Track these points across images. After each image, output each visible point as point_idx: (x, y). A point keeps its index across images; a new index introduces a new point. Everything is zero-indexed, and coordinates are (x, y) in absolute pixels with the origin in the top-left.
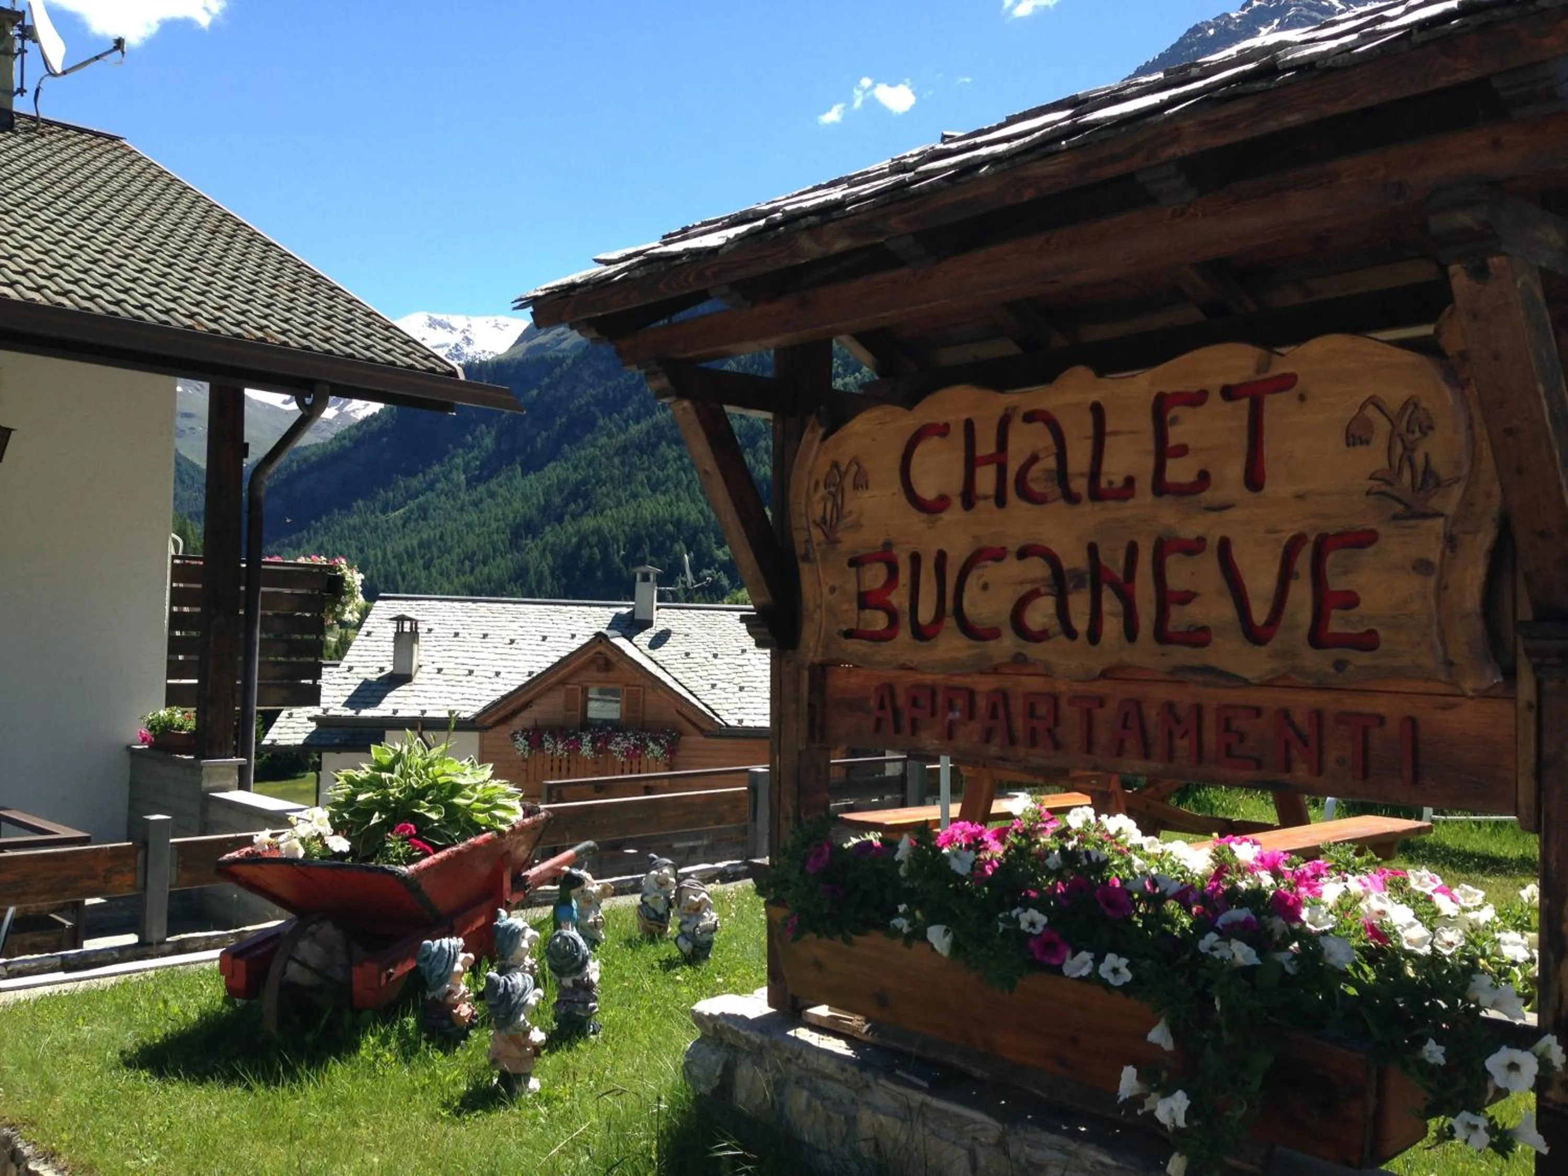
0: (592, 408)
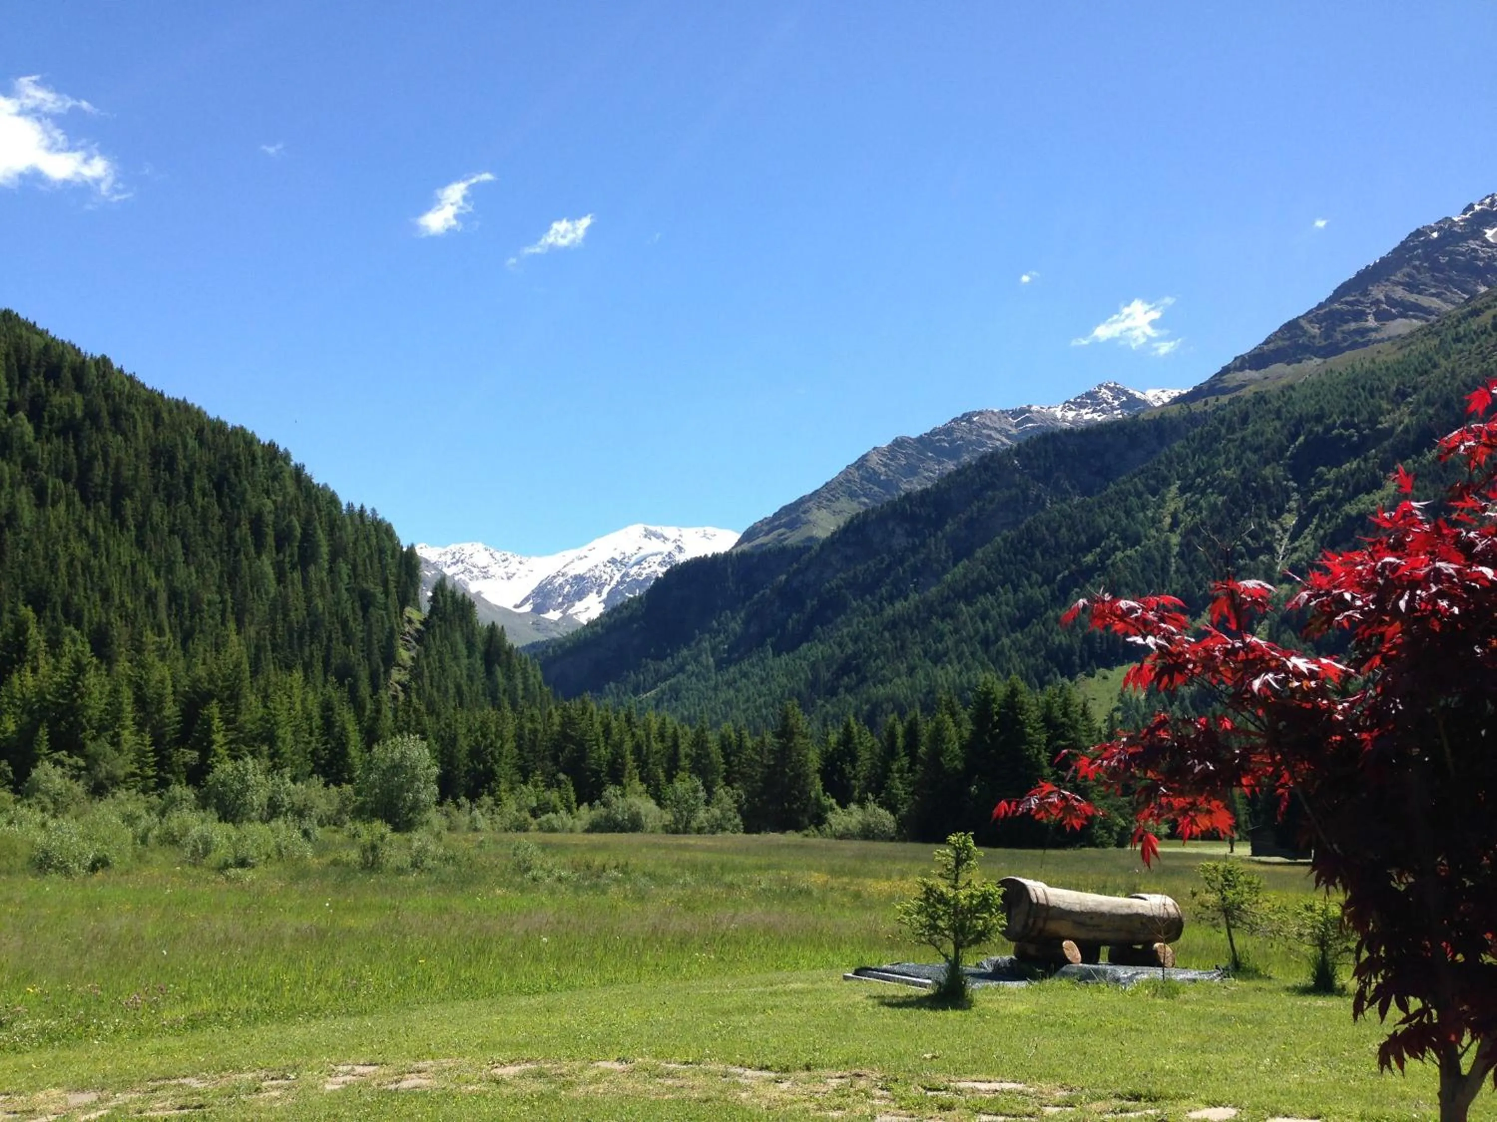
0: (843, 591)
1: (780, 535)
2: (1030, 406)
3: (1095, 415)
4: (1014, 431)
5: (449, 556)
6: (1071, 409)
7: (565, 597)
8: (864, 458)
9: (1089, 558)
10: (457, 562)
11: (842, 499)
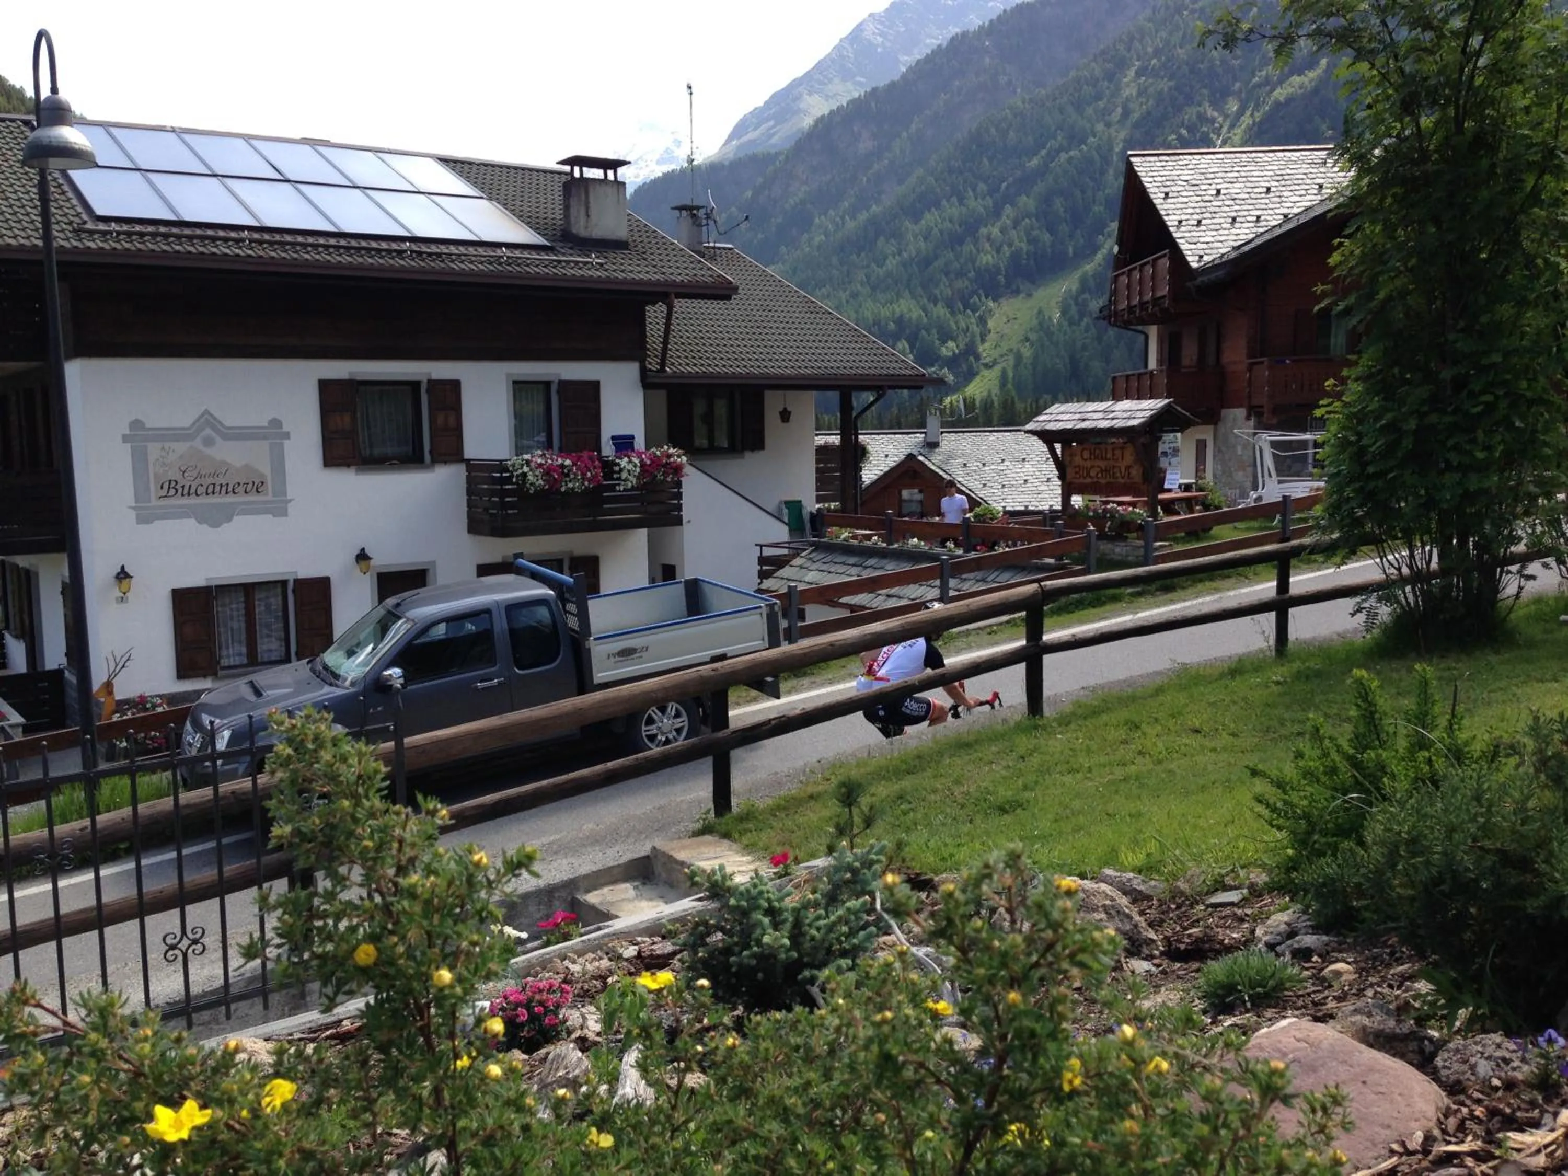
0: (808, 206)
1: (770, 129)
9: (1035, 162)
11: (836, 80)
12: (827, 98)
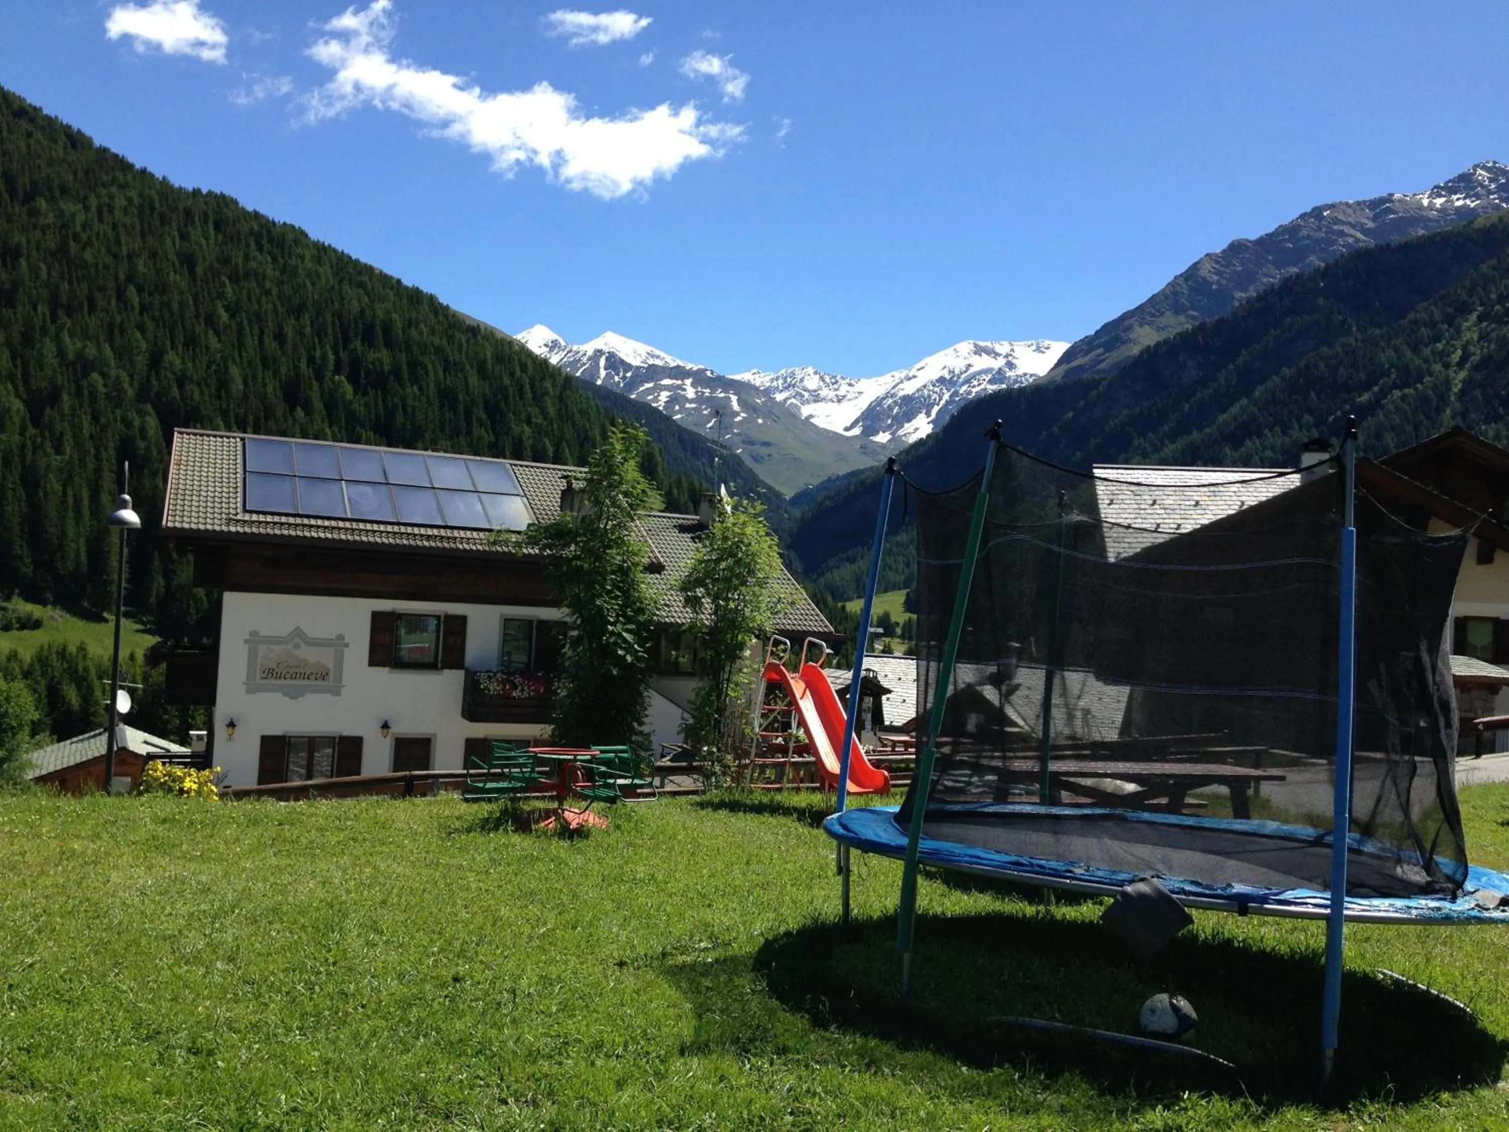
1: (1099, 355)
2: (1391, 195)
3: (1468, 202)
4: (1371, 225)
5: (781, 381)
6: (1440, 196)
7: (895, 418)
8: (1195, 267)
9: (1365, 397)
10: (789, 386)
11: (1168, 313)
12: (1158, 329)
